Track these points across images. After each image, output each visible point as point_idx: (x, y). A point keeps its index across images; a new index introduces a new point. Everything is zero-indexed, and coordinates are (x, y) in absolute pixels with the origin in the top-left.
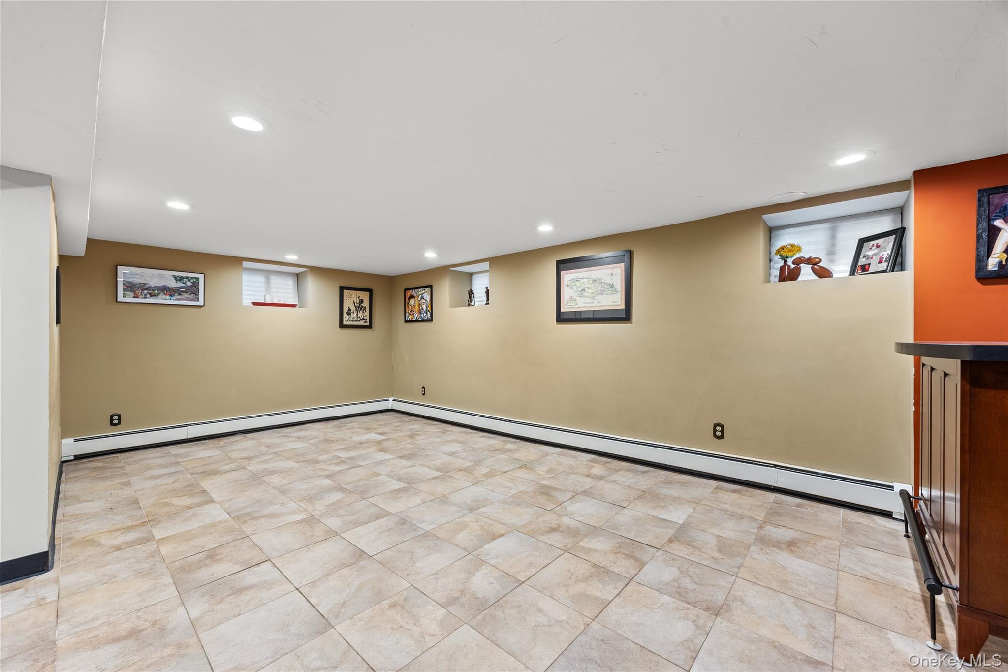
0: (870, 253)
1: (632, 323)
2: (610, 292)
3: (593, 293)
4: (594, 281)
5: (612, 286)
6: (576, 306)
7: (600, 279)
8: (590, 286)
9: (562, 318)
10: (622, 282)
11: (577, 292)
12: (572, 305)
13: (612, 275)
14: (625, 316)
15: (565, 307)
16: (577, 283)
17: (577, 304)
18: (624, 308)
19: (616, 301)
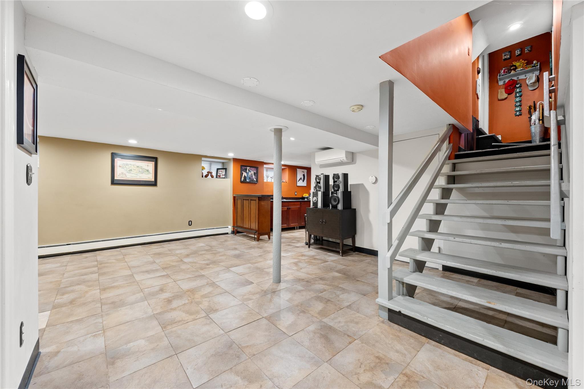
0: (220, 173)
1: (157, 187)
2: (146, 173)
3: (137, 172)
4: (138, 167)
5: (148, 171)
6: (126, 177)
7: (141, 167)
8: (135, 169)
9: (114, 182)
10: (153, 170)
11: (127, 170)
12: (123, 176)
13: (148, 166)
14: (154, 184)
15: (118, 177)
16: (126, 166)
17: (126, 176)
18: (154, 180)
19: (150, 177)
